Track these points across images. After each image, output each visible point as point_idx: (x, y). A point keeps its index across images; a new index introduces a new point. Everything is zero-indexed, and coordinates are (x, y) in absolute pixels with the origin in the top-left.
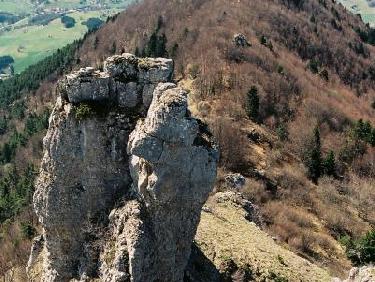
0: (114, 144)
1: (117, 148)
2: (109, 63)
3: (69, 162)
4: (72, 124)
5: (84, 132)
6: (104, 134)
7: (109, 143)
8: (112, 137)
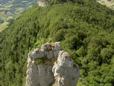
0: (48, 70)
1: (49, 71)
2: (43, 47)
3: (35, 77)
4: (35, 66)
5: (39, 68)
6: (45, 68)
7: (46, 70)
8: (47, 68)
